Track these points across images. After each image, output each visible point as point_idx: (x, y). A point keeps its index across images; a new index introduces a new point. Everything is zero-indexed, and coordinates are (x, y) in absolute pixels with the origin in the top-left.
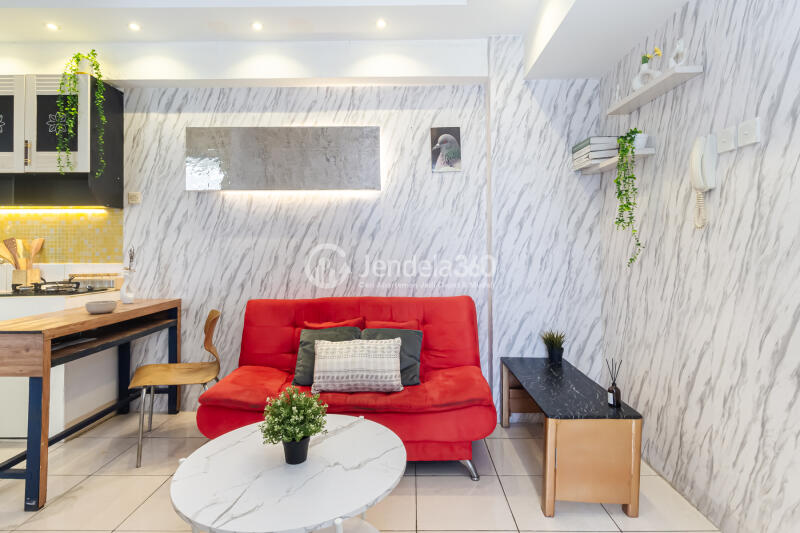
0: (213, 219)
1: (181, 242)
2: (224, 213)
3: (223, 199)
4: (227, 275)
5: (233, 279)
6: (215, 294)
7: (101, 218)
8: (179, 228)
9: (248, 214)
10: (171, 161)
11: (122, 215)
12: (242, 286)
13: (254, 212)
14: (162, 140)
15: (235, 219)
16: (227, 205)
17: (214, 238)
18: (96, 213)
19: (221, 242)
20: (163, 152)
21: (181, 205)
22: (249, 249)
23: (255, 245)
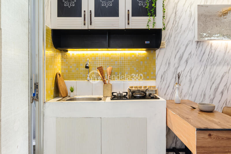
0: (206, 56)
1: (188, 69)
2: (212, 53)
3: (211, 45)
4: (214, 87)
5: (217, 89)
6: (207, 97)
7: (144, 56)
8: (187, 61)
9: (225, 53)
10: (182, 25)
11: (155, 54)
12: (222, 93)
13: (228, 52)
14: (177, 13)
15: (218, 56)
16: (213, 48)
17: (206, 66)
18: (141, 52)
19: (210, 69)
20: (177, 20)
21: (188, 48)
22: (226, 73)
23: (229, 70)
